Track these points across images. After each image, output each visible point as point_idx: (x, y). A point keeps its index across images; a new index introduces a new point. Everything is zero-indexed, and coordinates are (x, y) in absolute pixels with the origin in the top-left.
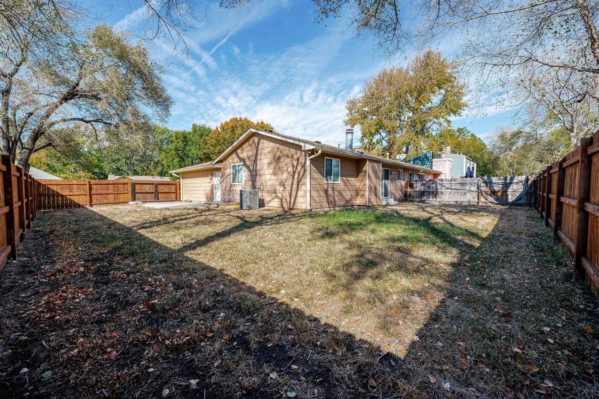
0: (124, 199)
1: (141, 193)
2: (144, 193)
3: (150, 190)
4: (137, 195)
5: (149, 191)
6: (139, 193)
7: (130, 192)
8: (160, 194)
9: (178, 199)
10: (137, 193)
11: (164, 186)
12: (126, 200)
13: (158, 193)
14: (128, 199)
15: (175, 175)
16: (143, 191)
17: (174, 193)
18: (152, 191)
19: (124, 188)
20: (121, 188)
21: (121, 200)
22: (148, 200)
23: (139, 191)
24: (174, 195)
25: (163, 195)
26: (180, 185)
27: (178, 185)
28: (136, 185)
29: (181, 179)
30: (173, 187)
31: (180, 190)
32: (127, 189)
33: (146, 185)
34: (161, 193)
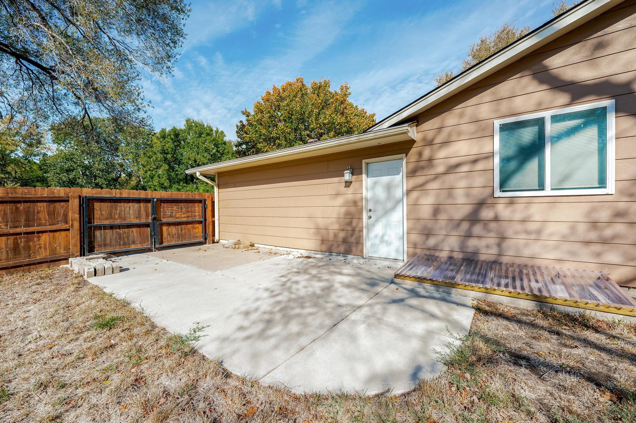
0: (53, 251)
1: (112, 227)
2: (119, 227)
3: (139, 217)
4: (98, 233)
5: (137, 221)
6: (105, 227)
7: (76, 225)
8: (165, 228)
9: (210, 238)
10: (99, 228)
11: (175, 207)
12: (62, 252)
13: (162, 224)
14: (67, 248)
15: (201, 178)
16: (118, 222)
17: (201, 222)
18: (143, 221)
19: (52, 214)
20: (44, 216)
21: (43, 254)
22: (133, 247)
23: (107, 222)
24: (200, 227)
25: (173, 229)
26: (213, 203)
27: (208, 203)
28: (97, 205)
29: (216, 189)
30: (198, 208)
31: (213, 216)
32: (66, 216)
33: (126, 205)
34: (169, 224)
